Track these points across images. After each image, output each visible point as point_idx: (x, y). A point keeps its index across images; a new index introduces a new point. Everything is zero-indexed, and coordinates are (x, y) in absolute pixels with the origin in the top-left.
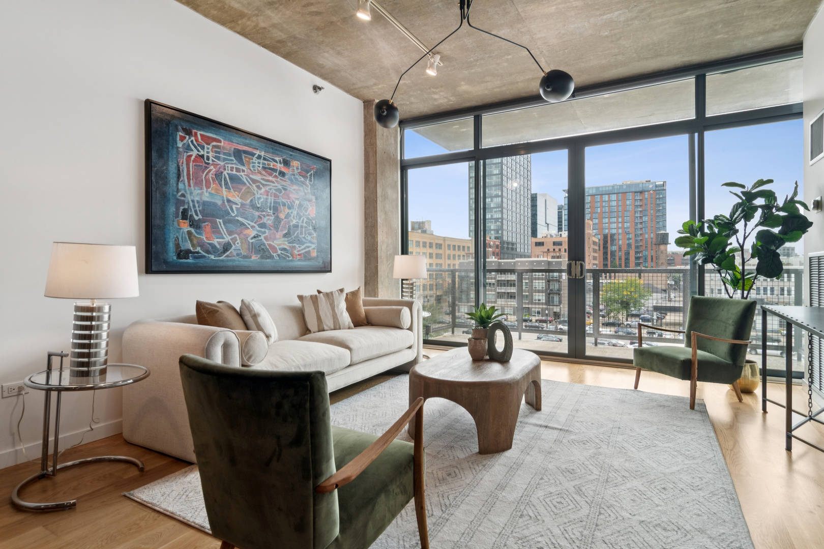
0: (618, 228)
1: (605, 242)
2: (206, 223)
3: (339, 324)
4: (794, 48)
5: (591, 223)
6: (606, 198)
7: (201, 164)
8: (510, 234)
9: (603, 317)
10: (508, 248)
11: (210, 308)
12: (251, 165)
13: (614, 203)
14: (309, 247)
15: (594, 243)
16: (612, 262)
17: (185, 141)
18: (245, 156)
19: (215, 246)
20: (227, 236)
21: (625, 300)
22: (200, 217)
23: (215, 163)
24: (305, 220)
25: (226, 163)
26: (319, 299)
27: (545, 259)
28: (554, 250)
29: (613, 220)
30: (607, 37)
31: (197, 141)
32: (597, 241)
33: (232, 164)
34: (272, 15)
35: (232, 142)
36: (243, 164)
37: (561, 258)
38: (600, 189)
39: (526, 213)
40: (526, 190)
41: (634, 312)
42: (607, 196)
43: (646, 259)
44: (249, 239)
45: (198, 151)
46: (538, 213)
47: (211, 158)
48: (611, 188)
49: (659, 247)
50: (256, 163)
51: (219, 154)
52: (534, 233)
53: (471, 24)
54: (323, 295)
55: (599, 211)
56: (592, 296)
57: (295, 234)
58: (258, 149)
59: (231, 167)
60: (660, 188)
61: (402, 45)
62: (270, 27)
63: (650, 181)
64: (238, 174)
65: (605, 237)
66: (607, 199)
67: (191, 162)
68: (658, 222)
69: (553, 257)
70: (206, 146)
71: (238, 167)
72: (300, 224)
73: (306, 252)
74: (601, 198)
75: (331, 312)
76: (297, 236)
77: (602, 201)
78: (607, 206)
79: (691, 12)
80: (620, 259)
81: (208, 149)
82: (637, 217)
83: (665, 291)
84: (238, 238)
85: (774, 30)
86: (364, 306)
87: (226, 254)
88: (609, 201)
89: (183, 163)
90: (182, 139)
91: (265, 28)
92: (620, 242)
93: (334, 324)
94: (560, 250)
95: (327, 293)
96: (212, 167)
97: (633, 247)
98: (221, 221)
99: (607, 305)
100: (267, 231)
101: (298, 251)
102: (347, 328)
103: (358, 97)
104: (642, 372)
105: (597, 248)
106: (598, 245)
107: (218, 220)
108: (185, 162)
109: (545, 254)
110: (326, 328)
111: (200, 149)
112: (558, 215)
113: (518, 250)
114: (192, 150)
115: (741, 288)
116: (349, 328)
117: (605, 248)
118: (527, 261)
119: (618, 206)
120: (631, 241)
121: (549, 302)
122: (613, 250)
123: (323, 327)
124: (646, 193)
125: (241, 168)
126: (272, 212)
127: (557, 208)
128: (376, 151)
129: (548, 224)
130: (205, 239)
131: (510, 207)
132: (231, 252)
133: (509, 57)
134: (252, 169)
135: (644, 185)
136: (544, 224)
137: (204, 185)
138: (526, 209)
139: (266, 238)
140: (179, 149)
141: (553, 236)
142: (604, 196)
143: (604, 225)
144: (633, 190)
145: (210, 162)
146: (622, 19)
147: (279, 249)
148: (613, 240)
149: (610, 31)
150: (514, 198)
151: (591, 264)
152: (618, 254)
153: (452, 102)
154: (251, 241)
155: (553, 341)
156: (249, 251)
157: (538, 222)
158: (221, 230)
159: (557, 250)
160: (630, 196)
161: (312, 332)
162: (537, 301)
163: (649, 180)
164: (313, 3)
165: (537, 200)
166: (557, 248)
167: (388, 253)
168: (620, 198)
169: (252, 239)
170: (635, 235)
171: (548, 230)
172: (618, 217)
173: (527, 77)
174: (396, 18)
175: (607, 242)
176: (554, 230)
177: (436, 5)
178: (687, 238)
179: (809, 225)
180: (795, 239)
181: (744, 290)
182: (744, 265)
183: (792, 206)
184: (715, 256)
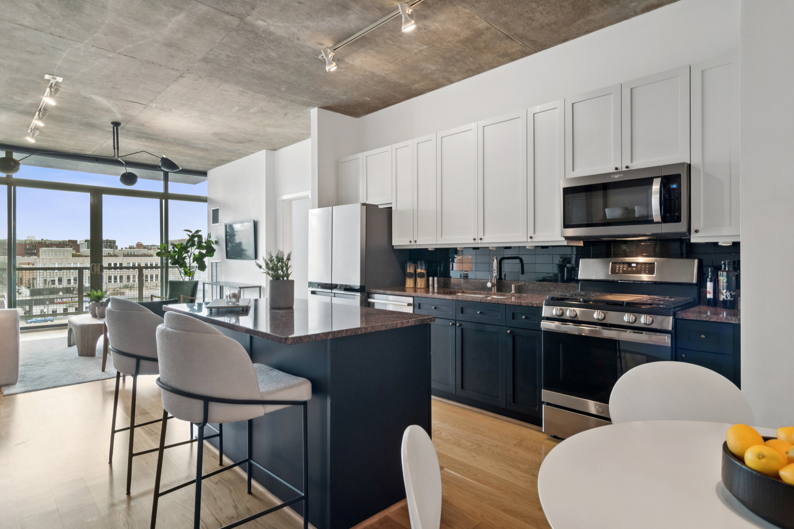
4: (203, 174)
115: (188, 276)
178: (163, 252)
179: (215, 250)
180: (212, 255)
181: (190, 277)
182: (190, 266)
183: (209, 242)
184: (179, 262)
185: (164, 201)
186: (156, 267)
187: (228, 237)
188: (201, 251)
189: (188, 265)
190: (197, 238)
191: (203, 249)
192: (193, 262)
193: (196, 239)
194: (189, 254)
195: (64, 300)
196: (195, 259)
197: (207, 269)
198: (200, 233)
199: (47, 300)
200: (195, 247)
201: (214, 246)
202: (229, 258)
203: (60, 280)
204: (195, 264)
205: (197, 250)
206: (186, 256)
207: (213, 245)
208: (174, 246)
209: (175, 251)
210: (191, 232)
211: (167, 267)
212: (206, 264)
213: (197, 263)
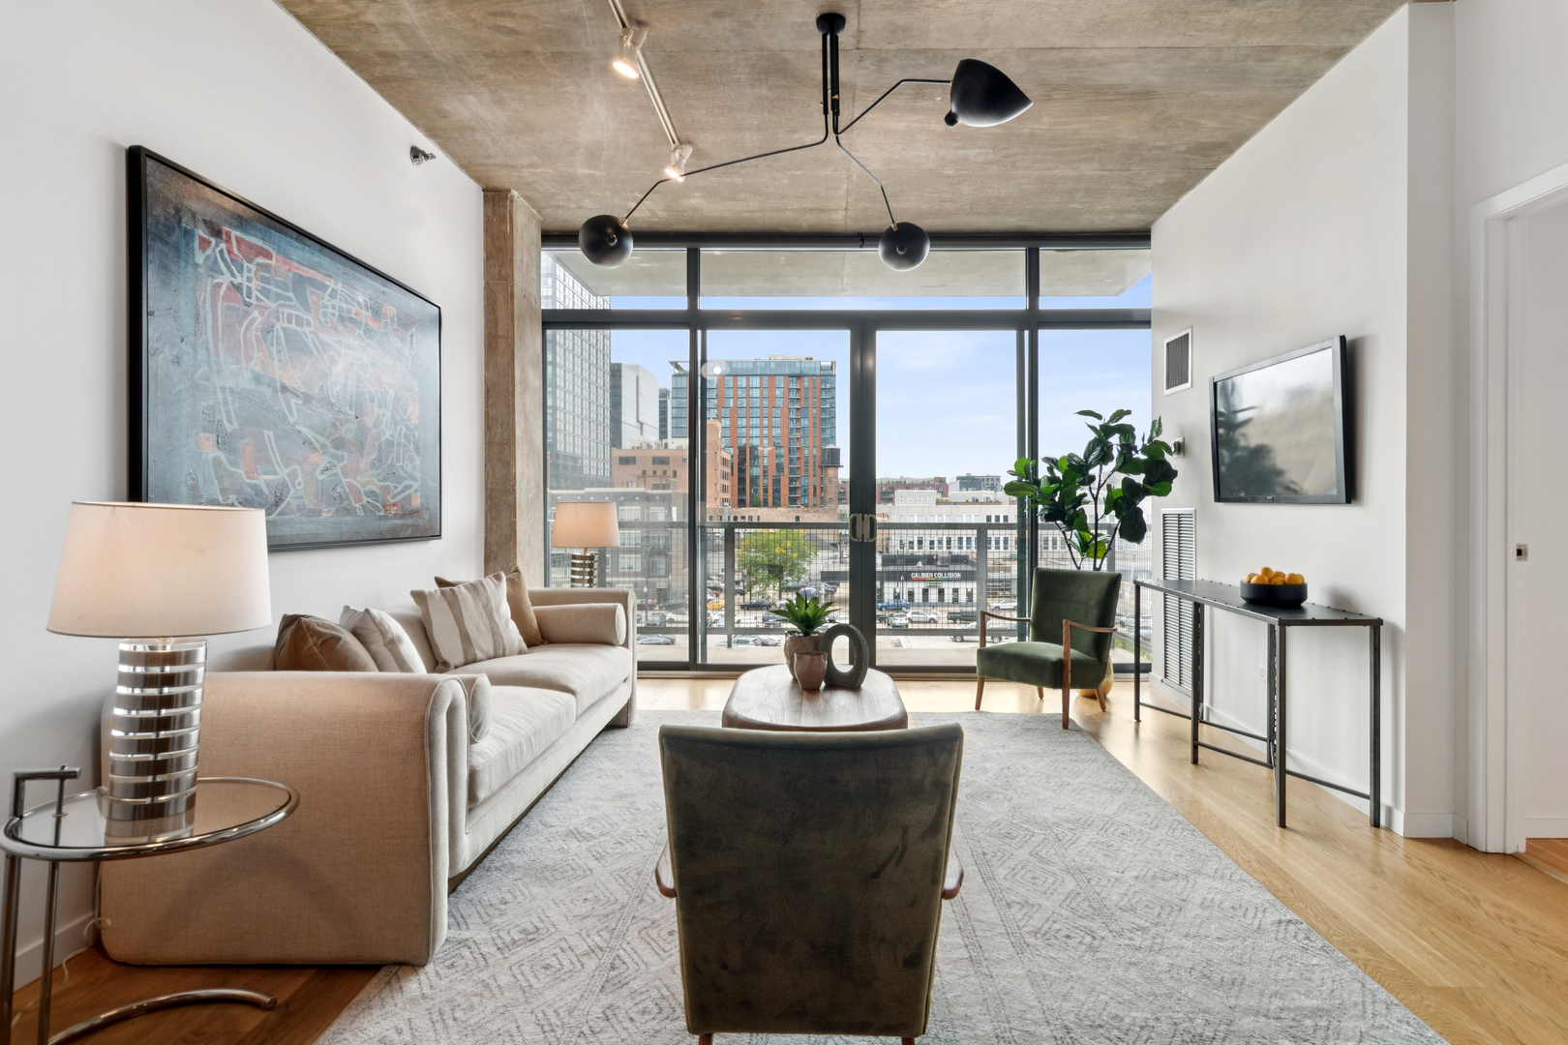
0: (762, 437)
1: (742, 462)
2: (247, 440)
3: (504, 647)
4: (1139, 237)
5: (719, 425)
6: (742, 382)
7: (237, 306)
8: (569, 439)
9: (743, 593)
10: (566, 467)
11: (326, 634)
12: (321, 310)
13: (756, 393)
14: (408, 487)
15: (724, 462)
16: (752, 496)
17: (209, 252)
18: (311, 292)
19: (262, 491)
20: (282, 467)
21: (777, 563)
22: (236, 425)
23: (261, 303)
24: (404, 430)
25: (280, 305)
26: (460, 597)
27: (641, 489)
28: (655, 472)
29: (755, 423)
30: (948, 176)
31: (230, 252)
32: (729, 457)
33: (290, 307)
34: (409, 9)
35: (291, 259)
36: (307, 309)
37: (669, 489)
38: (734, 366)
39: (601, 401)
40: (600, 356)
41: (790, 584)
42: (744, 378)
43: (805, 491)
44: (317, 473)
45: (233, 275)
46: (624, 401)
47: (255, 292)
48: (751, 366)
49: (826, 472)
50: (330, 307)
51: (269, 284)
52: (616, 440)
53: (841, 142)
54: (466, 587)
55: (732, 405)
56: (722, 560)
57: (389, 462)
58: (331, 277)
59: (288, 314)
60: (825, 373)
61: (633, 117)
62: (386, 25)
63: (811, 359)
64: (299, 329)
65: (742, 450)
66: (744, 385)
67: (220, 300)
68: (824, 430)
69: (655, 487)
70: (246, 264)
71: (299, 314)
72: (396, 440)
73: (404, 499)
74: (735, 382)
75: (488, 622)
76: (392, 466)
77: (736, 388)
78: (744, 396)
79: (1062, 171)
80: (766, 491)
81: (249, 271)
82: (792, 419)
83: (834, 545)
84: (299, 472)
85: (1130, 211)
86: (533, 605)
87: (279, 509)
88: (748, 388)
89: (204, 302)
90: (204, 244)
91: (371, 25)
92: (766, 461)
93: (495, 645)
94: (665, 472)
95: (472, 584)
96: (256, 313)
97: (786, 470)
98: (271, 433)
99: (750, 573)
100: (345, 454)
101: (394, 497)
102: (517, 651)
103: (478, 180)
104: (985, 684)
105: (728, 470)
106: (730, 465)
107: (266, 432)
108: (209, 300)
109: (641, 480)
110: (480, 655)
111: (235, 272)
112: (660, 408)
113: (586, 471)
114: (222, 274)
115: (1092, 554)
116: (521, 652)
117: (742, 471)
118: (607, 494)
119: (762, 398)
120: (783, 460)
121: (649, 571)
122: (754, 474)
123: (475, 655)
124: (806, 379)
125: (305, 317)
126: (353, 413)
127: (658, 395)
128: (512, 292)
129: (642, 424)
130: (244, 476)
131: (569, 386)
132: (288, 503)
133: (799, 173)
134: (322, 319)
135: (803, 365)
136: (634, 422)
137: (242, 353)
138: (601, 392)
139: (343, 469)
140: (199, 269)
141: (651, 447)
142: (739, 378)
143: (739, 430)
144: (787, 372)
145: (253, 301)
146: (980, 159)
147: (365, 493)
148: (755, 458)
149: (957, 170)
150: (578, 370)
151: (719, 501)
152: (761, 482)
153: (657, 220)
154: (321, 478)
155: (658, 644)
156: (317, 499)
157: (624, 418)
158: (271, 454)
159: (660, 473)
160: (780, 381)
161: (453, 666)
162: (626, 570)
163: (809, 356)
164: (514, 15)
165: (620, 376)
166: (660, 468)
167: (530, 496)
168: (765, 384)
169: (323, 472)
170: (790, 451)
171: (642, 433)
172: (761, 417)
173: (805, 206)
174: (656, 76)
175: (744, 460)
176: (652, 436)
177: (737, 76)
178: (1025, 484)
179: (1174, 474)
180: (1164, 492)
181: (1095, 558)
182: (1096, 524)
183: (1155, 448)
184: (1066, 512)
185: (1026, 333)
186: (1007, 526)
187: (1221, 431)
188: (1132, 476)
189: (1090, 521)
190: (1117, 436)
191: (1137, 472)
192: (1107, 512)
193: (1115, 440)
194: (1095, 485)
195: (923, 575)
196: (1112, 504)
197: (1148, 534)
198: (1125, 420)
199: (901, 573)
200: (1112, 465)
201: (1173, 461)
202: (1227, 500)
203: (920, 542)
204: (1112, 519)
205: (1116, 473)
206: (1085, 495)
207: (1167, 457)
208: (1053, 463)
209: (1053, 480)
210: (1099, 417)
211: (1035, 527)
212: (1147, 517)
213: (1117, 516)
